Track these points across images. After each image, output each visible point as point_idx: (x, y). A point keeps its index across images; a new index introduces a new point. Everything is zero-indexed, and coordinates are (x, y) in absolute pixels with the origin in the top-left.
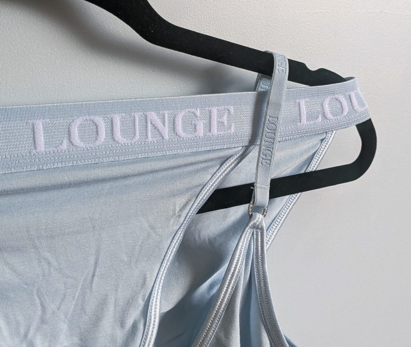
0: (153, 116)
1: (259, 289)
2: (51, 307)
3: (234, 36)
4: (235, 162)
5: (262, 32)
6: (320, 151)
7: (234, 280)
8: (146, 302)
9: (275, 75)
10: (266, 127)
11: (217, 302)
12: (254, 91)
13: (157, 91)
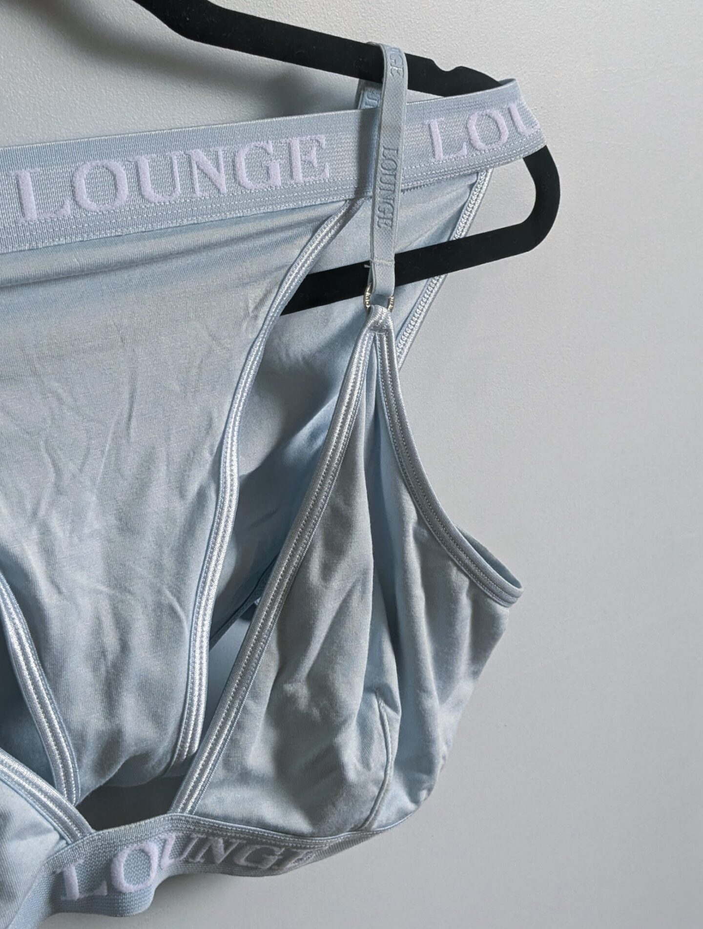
0: (199, 155)
1: (391, 427)
2: (70, 467)
3: (313, 21)
4: (336, 227)
5: (357, 12)
6: (470, 205)
7: (351, 413)
8: (215, 456)
9: (387, 79)
10: (379, 166)
11: (329, 451)
12: (356, 108)
13: (198, 119)
